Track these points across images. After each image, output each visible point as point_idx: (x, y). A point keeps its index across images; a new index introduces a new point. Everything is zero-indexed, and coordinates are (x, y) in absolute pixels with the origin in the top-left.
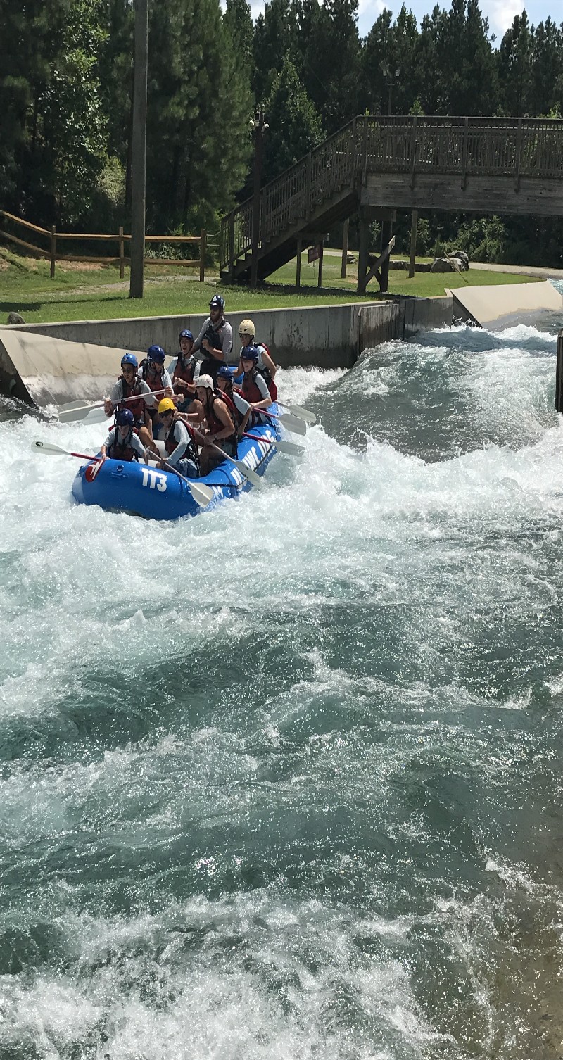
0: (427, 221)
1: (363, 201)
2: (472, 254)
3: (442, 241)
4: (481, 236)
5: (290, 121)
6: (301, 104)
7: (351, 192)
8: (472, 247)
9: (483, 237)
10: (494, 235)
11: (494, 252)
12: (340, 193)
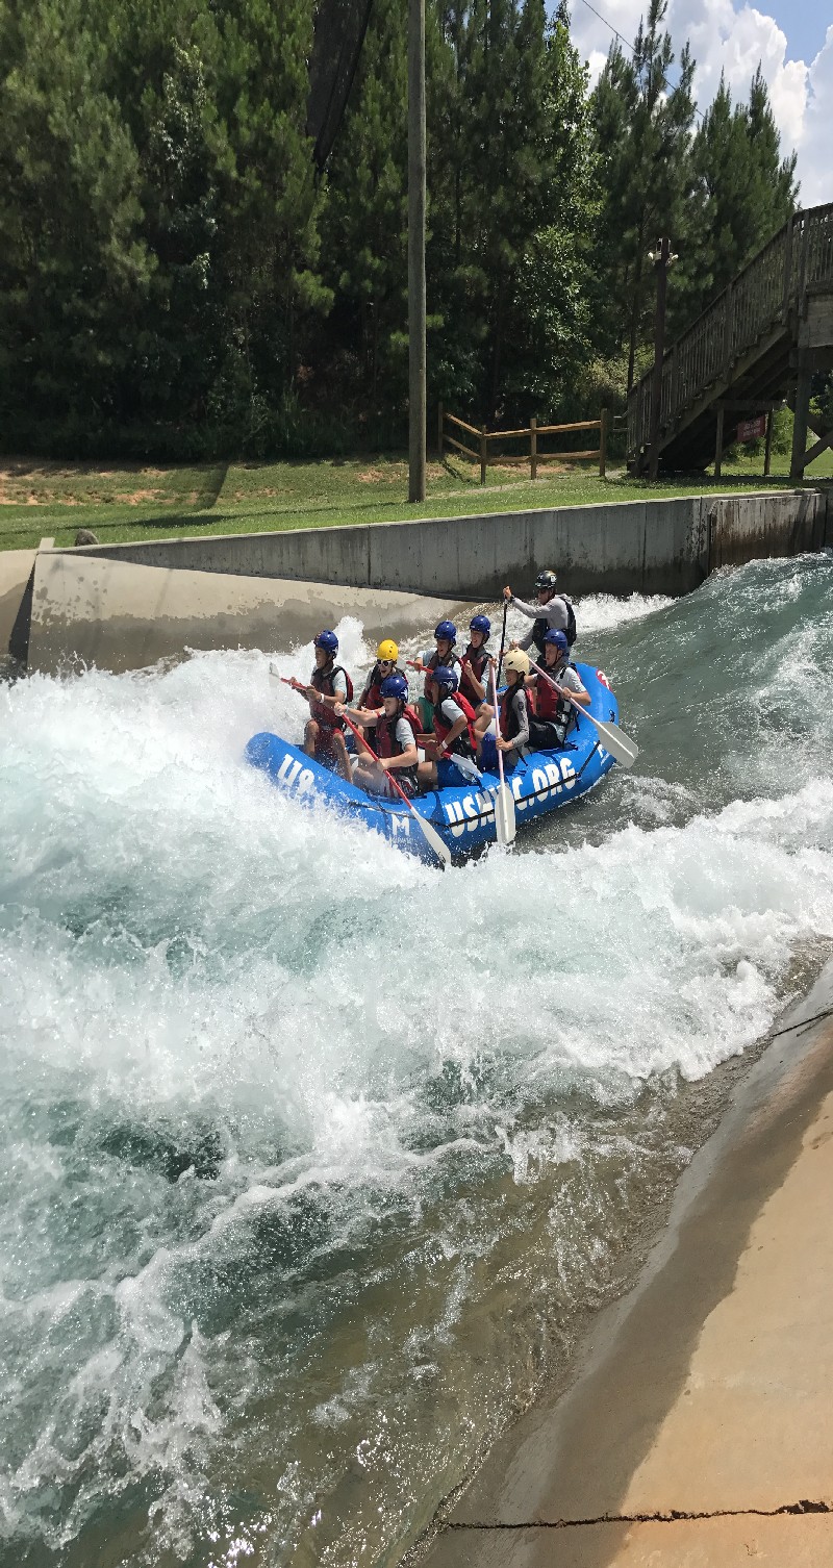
1: (802, 343)
7: (785, 330)
12: (771, 333)
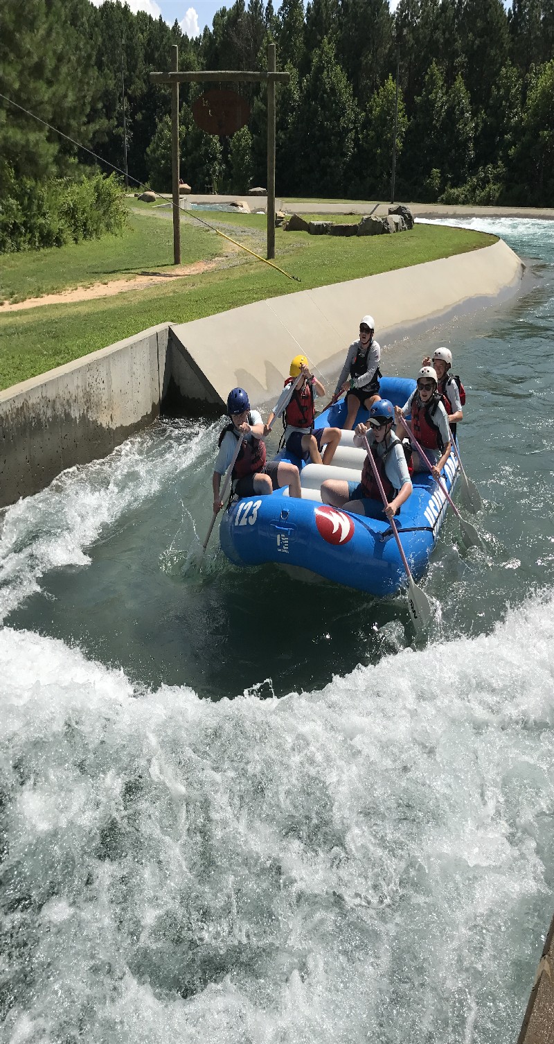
0: (438, 170)
2: (478, 198)
3: (452, 187)
4: (485, 181)
5: (325, 91)
6: (336, 76)
8: (477, 192)
9: (488, 182)
10: (497, 178)
11: (497, 195)
